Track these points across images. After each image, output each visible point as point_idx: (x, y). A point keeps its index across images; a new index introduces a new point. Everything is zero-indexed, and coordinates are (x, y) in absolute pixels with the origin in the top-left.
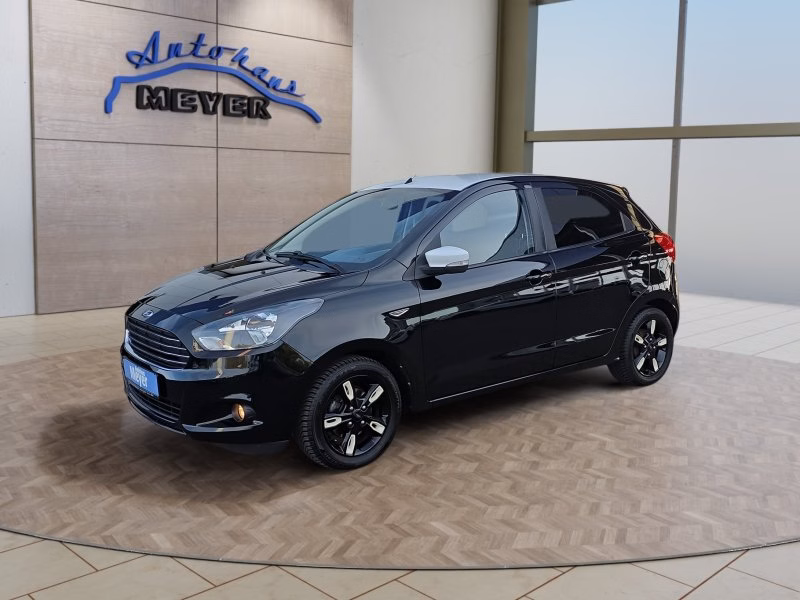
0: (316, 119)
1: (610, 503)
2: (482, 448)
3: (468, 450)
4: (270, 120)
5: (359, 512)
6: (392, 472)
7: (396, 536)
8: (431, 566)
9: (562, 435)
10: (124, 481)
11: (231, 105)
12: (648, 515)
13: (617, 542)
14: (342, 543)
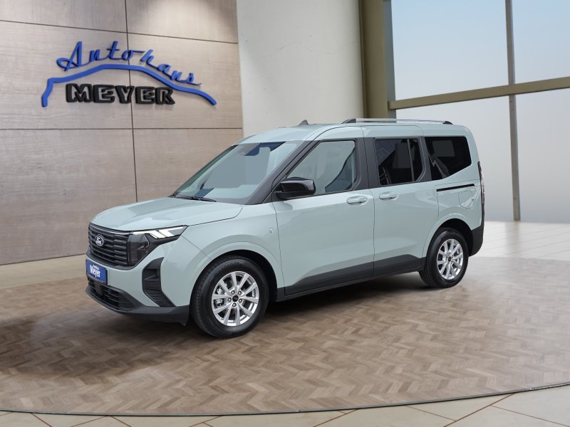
3: (299, 335)
4: (174, 105)
5: (191, 379)
6: (230, 352)
7: (214, 392)
9: (382, 322)
10: (15, 366)
11: (142, 95)
13: (400, 391)
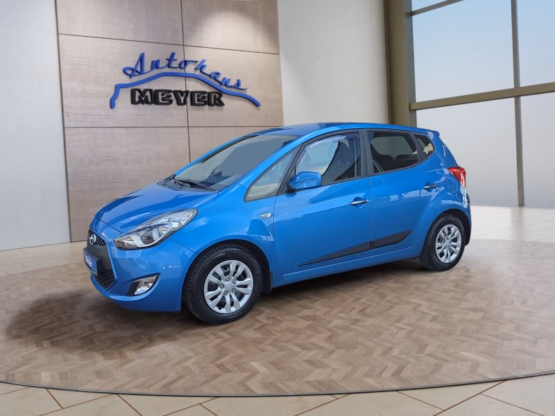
0: (256, 104)
1: (402, 347)
3: (310, 312)
4: (224, 107)
9: (388, 301)
10: (50, 338)
11: (196, 98)
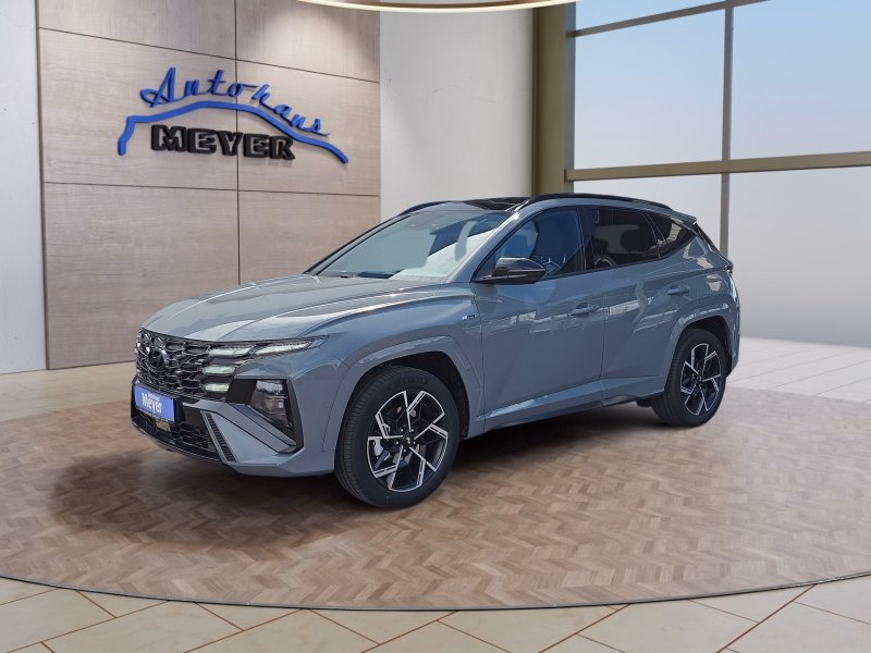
0: (342, 159)
1: (665, 541)
2: (528, 491)
3: (511, 492)
4: (294, 161)
5: (396, 555)
6: (431, 516)
7: (436, 577)
8: (474, 606)
9: (611, 476)
10: (144, 529)
11: (252, 145)
12: (708, 552)
13: (674, 579)
14: (378, 585)
